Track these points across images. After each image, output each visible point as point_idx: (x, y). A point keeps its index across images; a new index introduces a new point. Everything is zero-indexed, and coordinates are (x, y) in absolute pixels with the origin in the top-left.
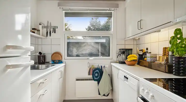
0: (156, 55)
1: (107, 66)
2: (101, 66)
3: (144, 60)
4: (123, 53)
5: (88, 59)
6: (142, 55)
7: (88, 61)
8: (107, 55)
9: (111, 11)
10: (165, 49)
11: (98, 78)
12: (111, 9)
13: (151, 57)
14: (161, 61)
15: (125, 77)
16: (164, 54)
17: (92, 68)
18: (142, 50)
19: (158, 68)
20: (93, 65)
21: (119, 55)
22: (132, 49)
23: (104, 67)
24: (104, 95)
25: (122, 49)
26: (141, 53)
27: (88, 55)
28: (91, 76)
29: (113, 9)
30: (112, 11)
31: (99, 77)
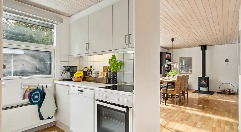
0: (99, 71)
1: (50, 85)
2: (43, 86)
3: (89, 76)
4: (69, 70)
5: (21, 78)
6: (86, 72)
7: (21, 81)
8: (48, 73)
9: (54, 23)
10: (105, 67)
11: (38, 100)
12: (54, 22)
13: (95, 73)
14: (102, 76)
15: (79, 91)
16: (104, 71)
17: (29, 90)
18: (86, 68)
19: (102, 81)
20: (30, 86)
21: (63, 72)
22: (76, 67)
23: (46, 86)
24: (49, 118)
25: (68, 66)
26: (86, 70)
27: (20, 74)
28: (27, 101)
29: (56, 22)
30: (56, 24)
31: (40, 99)
